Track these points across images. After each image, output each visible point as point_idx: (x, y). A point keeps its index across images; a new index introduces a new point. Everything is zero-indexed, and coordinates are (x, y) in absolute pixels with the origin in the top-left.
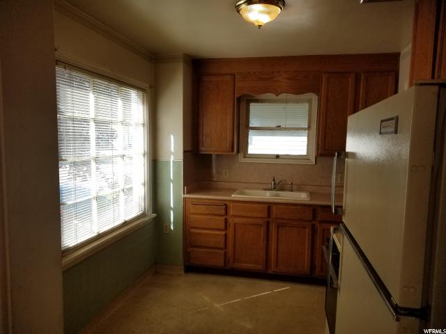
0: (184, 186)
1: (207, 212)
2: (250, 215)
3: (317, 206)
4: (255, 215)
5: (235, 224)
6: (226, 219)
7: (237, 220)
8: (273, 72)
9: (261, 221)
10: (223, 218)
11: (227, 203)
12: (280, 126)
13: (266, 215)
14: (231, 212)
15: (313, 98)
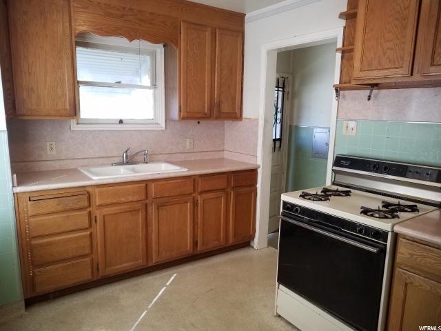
0: (12, 174)
1: (59, 208)
2: (123, 200)
3: (195, 175)
4: (130, 199)
5: (104, 216)
6: (90, 212)
7: (106, 211)
8: (124, 8)
9: (138, 206)
10: (85, 213)
11: (90, 190)
12: (120, 82)
13: (143, 197)
14: (97, 201)
15: (158, 50)
